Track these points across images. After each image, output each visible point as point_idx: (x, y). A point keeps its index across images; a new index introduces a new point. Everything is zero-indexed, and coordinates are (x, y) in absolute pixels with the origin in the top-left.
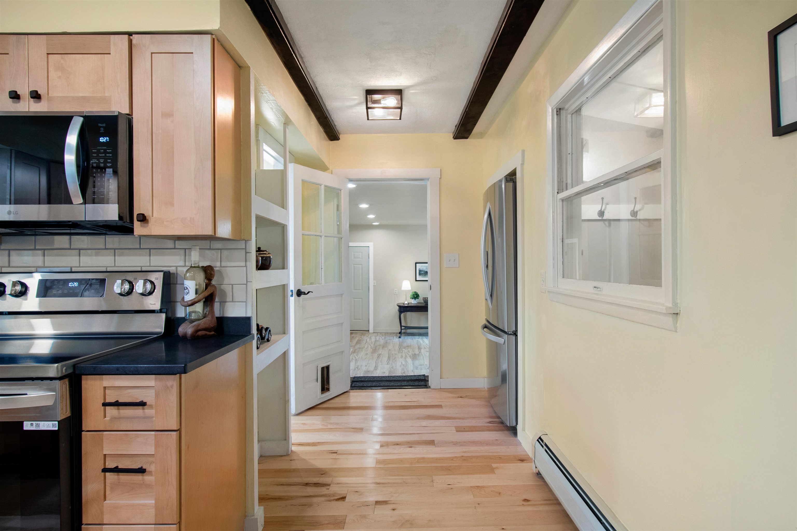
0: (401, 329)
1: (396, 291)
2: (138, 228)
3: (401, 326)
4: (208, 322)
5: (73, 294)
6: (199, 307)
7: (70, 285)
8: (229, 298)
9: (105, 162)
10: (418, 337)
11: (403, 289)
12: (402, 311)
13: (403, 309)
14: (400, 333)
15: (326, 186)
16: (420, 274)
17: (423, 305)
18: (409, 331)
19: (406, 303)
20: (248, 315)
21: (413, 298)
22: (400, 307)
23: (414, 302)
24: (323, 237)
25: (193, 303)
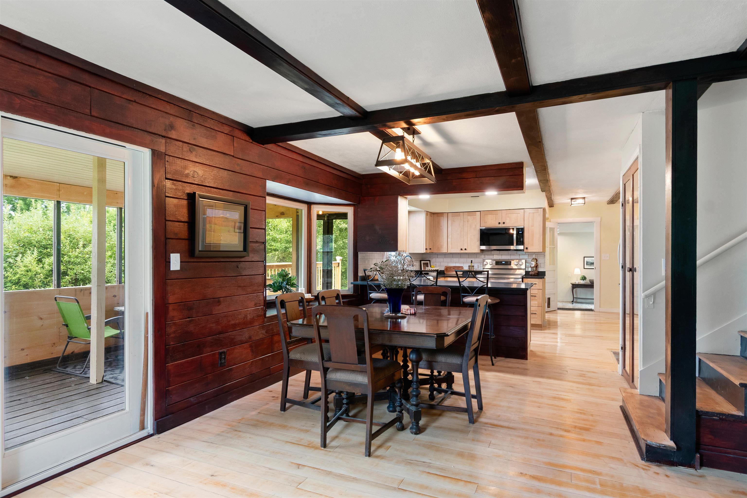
0: (573, 299)
1: (570, 275)
2: (525, 250)
3: (573, 297)
4: (536, 272)
5: (503, 264)
6: (535, 268)
7: (503, 262)
8: (540, 266)
9: (521, 237)
10: (585, 304)
11: (575, 273)
12: (574, 287)
13: (574, 286)
14: (572, 302)
15: (550, 228)
16: (587, 264)
17: (590, 284)
18: (579, 300)
19: (577, 282)
20: (545, 271)
21: (582, 280)
22: (573, 285)
23: (582, 282)
24: (548, 248)
25: (534, 267)
